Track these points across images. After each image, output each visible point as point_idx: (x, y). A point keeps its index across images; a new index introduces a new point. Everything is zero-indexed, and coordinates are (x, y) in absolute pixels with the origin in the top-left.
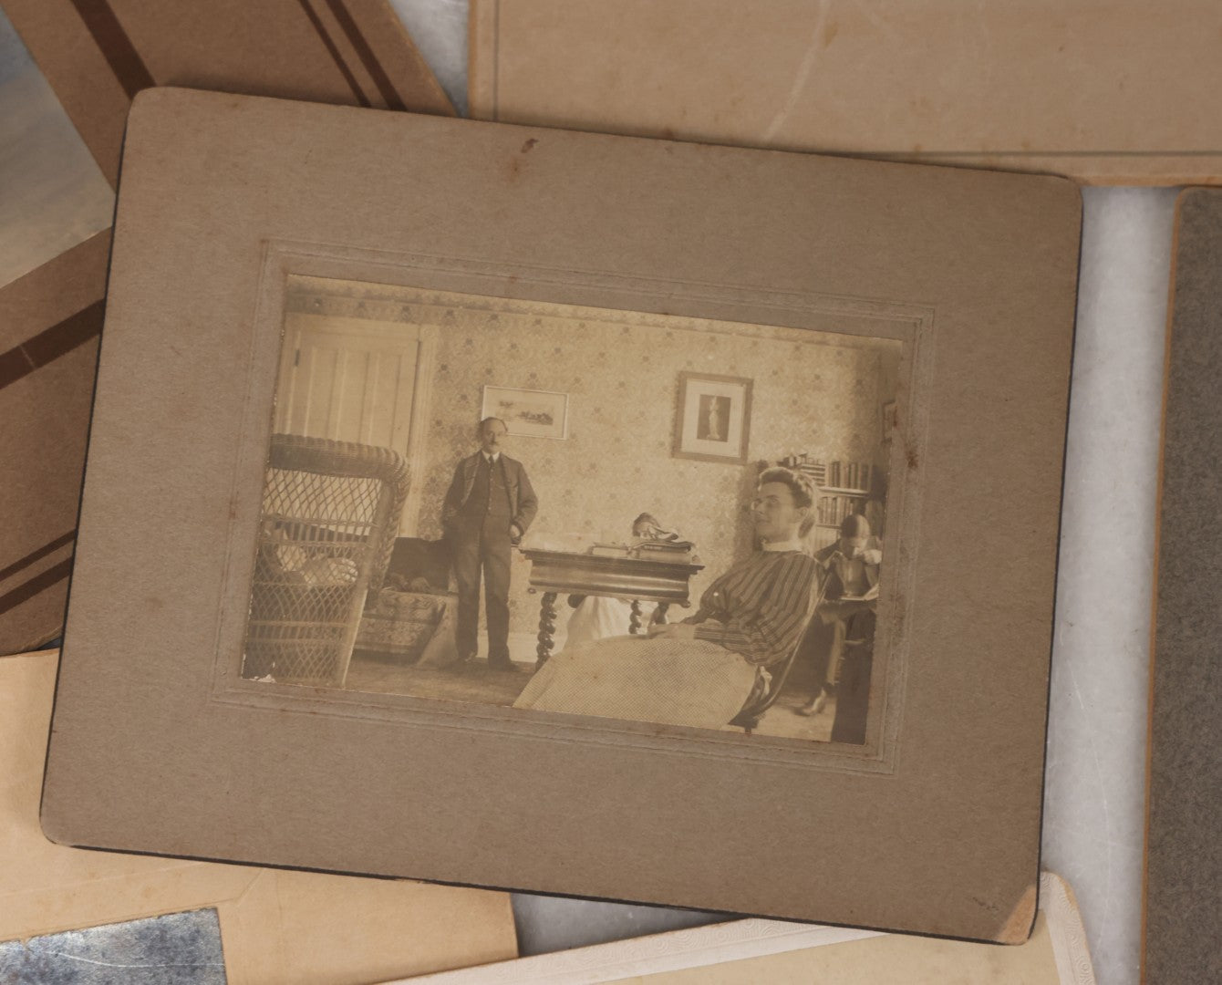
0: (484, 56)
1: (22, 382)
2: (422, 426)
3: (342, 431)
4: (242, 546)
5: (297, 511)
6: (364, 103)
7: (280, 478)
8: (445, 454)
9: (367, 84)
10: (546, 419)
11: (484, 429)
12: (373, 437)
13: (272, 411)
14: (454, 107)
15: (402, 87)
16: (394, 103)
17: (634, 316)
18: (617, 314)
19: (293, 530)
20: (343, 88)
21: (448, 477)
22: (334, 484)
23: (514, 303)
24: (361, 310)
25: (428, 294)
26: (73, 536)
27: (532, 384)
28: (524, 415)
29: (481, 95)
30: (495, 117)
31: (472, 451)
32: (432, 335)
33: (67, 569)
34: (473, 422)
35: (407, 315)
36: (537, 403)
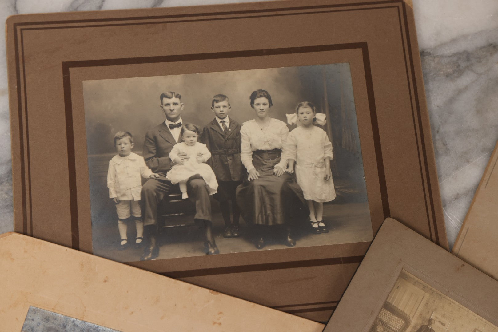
0: (460, 242)
1: (339, 265)
2: (418, 313)
3: (401, 307)
4: (371, 322)
5: (385, 320)
6: (432, 240)
7: (384, 311)
8: (420, 322)
9: (434, 237)
10: (444, 325)
11: (430, 321)
12: (407, 311)
13: (388, 296)
14: (450, 250)
15: (441, 240)
16: (438, 243)
17: (471, 312)
18: (467, 310)
19: (384, 324)
20: (429, 235)
21: (419, 327)
22: (395, 317)
23: (447, 297)
24: (415, 283)
25: (430, 287)
26: (338, 302)
27: (444, 316)
28: (440, 322)
29: (456, 249)
30: (457, 255)
31: (426, 324)
32: (427, 296)
33: (334, 308)
34: (428, 318)
35: (424, 289)
36: (443, 320)
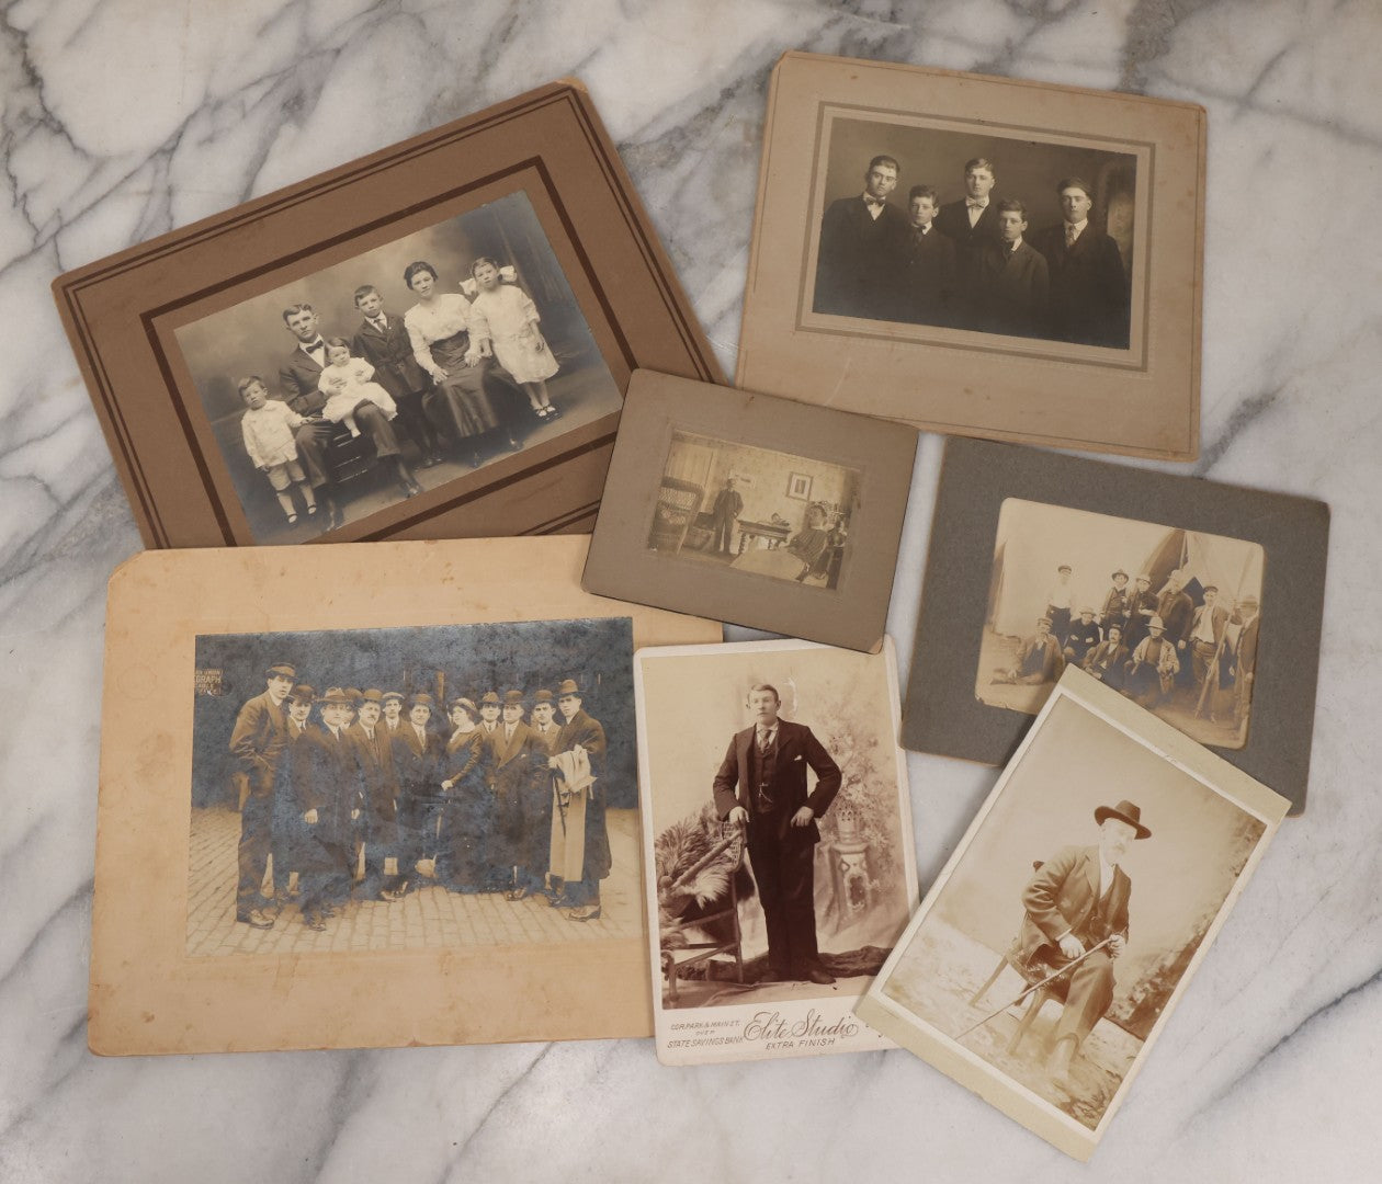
0: (740, 371)
1: (589, 453)
2: (710, 478)
3: (685, 478)
4: (651, 509)
5: (669, 501)
6: (702, 380)
7: (665, 490)
8: (716, 489)
9: (704, 374)
10: (748, 481)
11: (729, 482)
12: (695, 480)
13: (665, 469)
14: (729, 385)
15: (715, 378)
16: (712, 381)
17: (779, 453)
18: (774, 452)
19: (667, 506)
20: (694, 372)
21: (717, 495)
22: (681, 494)
23: (743, 445)
24: (695, 442)
25: (716, 440)
26: (600, 501)
27: (745, 470)
28: (742, 480)
29: (739, 382)
30: (743, 389)
31: (725, 488)
32: (716, 452)
33: (597, 511)
34: (725, 479)
35: (709, 444)
36: (746, 476)
